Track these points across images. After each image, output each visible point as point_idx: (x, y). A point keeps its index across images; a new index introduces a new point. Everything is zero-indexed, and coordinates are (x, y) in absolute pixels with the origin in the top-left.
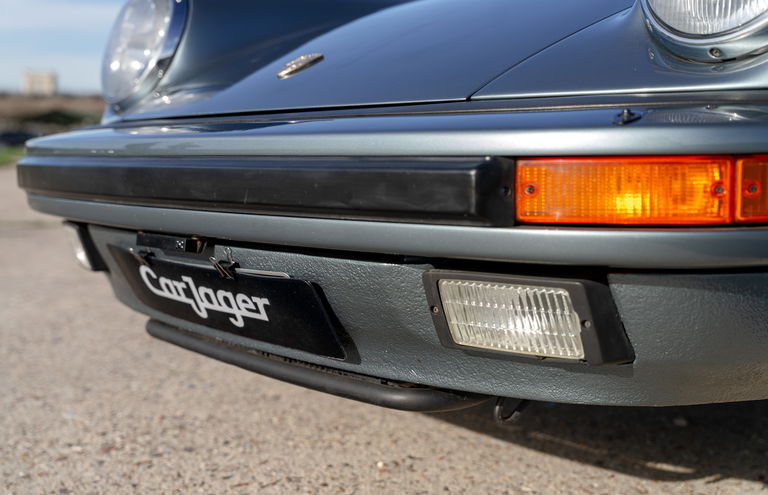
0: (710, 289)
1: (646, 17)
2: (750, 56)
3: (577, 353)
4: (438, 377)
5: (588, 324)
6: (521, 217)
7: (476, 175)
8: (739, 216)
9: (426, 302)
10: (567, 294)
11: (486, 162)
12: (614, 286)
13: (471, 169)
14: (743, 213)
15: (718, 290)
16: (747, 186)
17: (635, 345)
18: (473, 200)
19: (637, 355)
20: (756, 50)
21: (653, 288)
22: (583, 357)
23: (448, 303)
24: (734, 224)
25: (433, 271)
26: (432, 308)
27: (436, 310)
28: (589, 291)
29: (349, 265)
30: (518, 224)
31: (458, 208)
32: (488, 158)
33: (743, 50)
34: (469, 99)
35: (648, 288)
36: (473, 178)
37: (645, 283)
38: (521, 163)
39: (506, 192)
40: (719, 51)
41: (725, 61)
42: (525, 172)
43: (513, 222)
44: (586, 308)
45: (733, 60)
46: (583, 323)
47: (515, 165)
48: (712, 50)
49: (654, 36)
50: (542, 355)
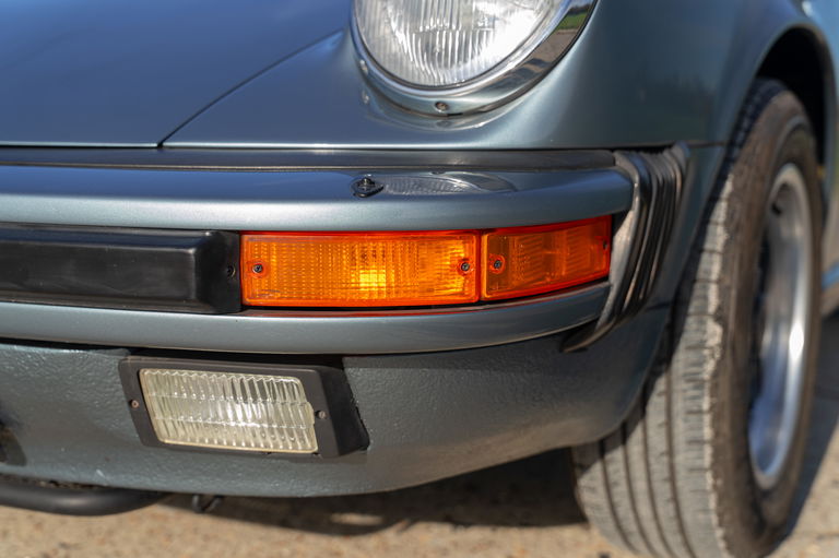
0: (450, 368)
1: (361, 57)
2: (477, 112)
3: (309, 445)
4: (132, 477)
5: (322, 415)
6: (248, 301)
7: (196, 254)
8: (485, 294)
9: (121, 393)
10: (298, 382)
11: (204, 237)
12: (349, 371)
13: (190, 247)
14: (489, 290)
15: (457, 368)
16: (493, 262)
17: (370, 431)
18: (193, 284)
19: (372, 441)
20: (484, 106)
21: (391, 370)
22: (316, 449)
23: (152, 396)
24: (480, 303)
25: (131, 359)
26: (130, 403)
27: (136, 404)
28: (324, 378)
29: (15, 352)
30: (245, 308)
31: (176, 293)
32: (207, 234)
33: (471, 105)
34: (160, 146)
35: (387, 371)
36: (193, 258)
37: (385, 366)
38: (246, 237)
39: (230, 272)
40: (446, 105)
41: (449, 115)
42: (251, 249)
43: (239, 306)
44: (321, 396)
45: (460, 115)
46: (316, 414)
47: (240, 241)
48: (437, 104)
49: (369, 79)
50: (267, 450)
